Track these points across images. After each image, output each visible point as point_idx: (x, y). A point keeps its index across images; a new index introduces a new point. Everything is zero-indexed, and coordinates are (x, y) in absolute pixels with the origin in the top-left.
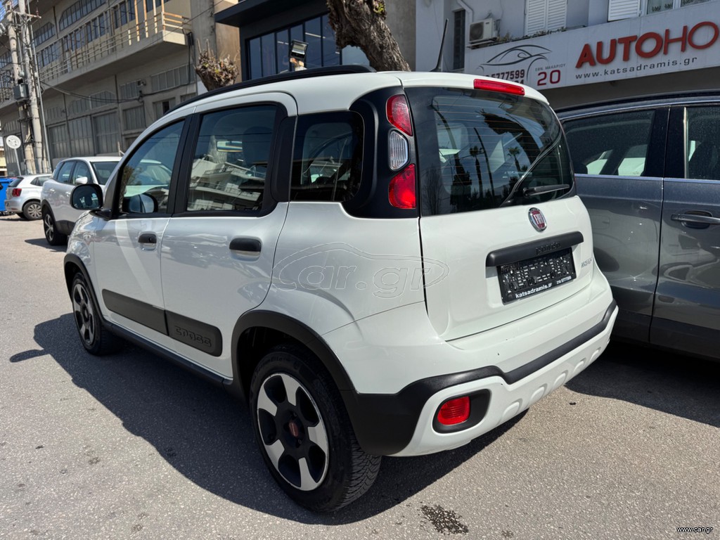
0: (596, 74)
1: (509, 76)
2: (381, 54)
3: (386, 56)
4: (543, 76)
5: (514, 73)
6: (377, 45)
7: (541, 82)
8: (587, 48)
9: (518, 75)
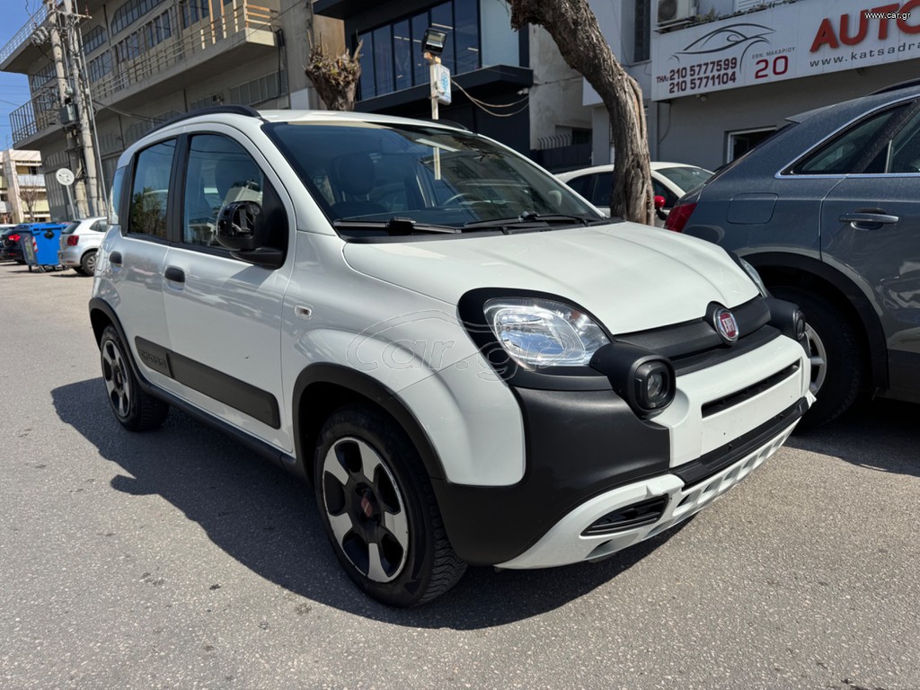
0: (840, 60)
1: (715, 68)
2: (574, 33)
3: (581, 35)
4: (762, 65)
5: (722, 63)
6: (570, 20)
7: (760, 74)
8: (826, 24)
9: (728, 65)
